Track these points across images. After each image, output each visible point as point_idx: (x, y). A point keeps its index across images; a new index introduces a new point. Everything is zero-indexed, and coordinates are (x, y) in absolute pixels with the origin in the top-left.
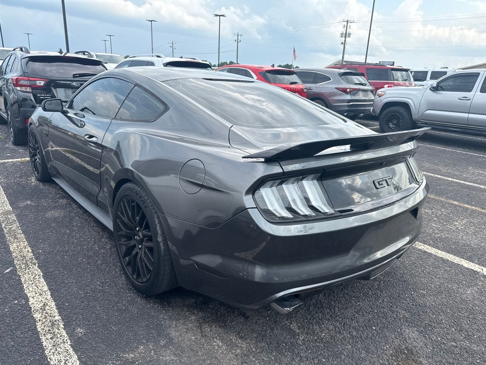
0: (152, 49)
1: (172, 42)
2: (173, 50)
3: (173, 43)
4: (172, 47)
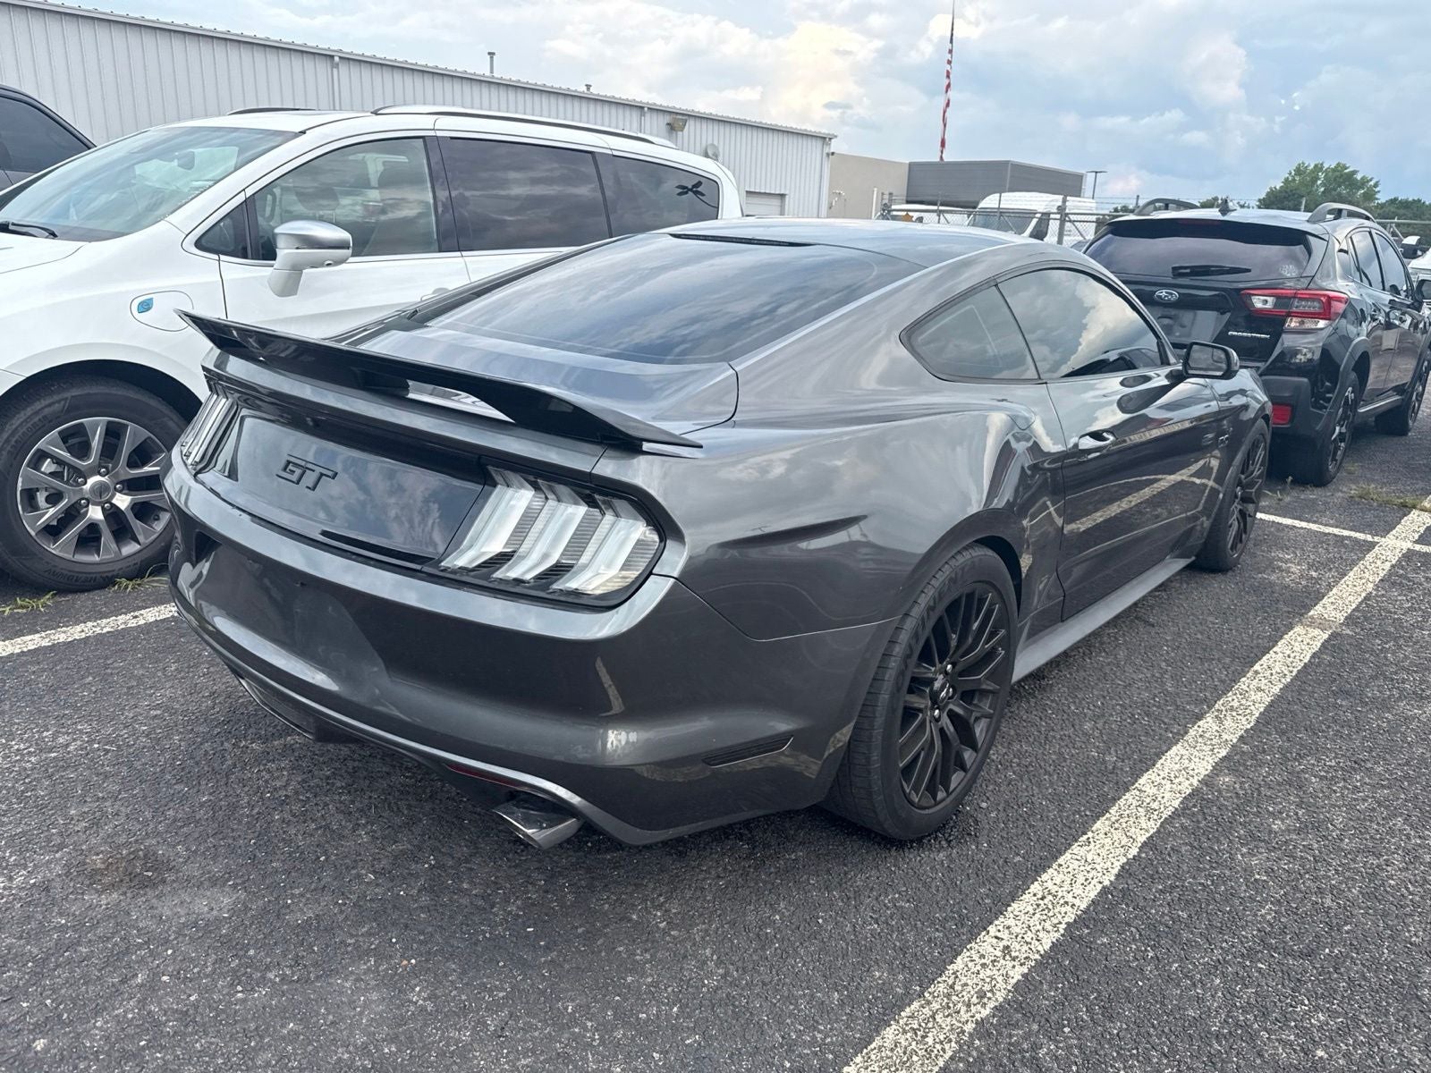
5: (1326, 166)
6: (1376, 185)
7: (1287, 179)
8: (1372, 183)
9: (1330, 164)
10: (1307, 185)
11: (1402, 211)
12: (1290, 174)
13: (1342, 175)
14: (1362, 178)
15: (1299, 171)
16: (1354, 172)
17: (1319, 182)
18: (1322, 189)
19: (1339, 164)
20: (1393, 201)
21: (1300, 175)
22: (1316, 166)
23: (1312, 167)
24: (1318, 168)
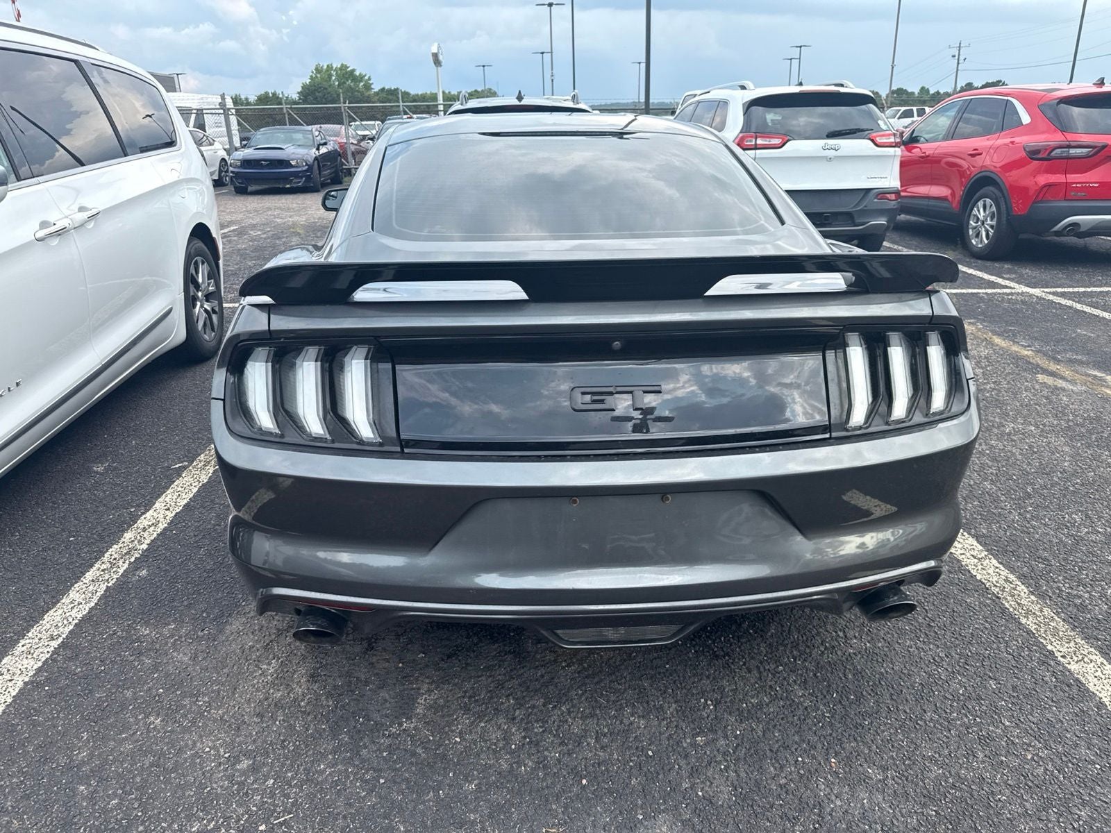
0: (893, 67)
1: (960, 44)
2: (958, 63)
3: (962, 45)
4: (957, 57)
5: (335, 66)
6: (369, 79)
7: (311, 76)
8: (366, 78)
9: (336, 65)
10: (326, 81)
11: (390, 97)
12: (313, 72)
13: (347, 73)
14: (360, 74)
15: (318, 70)
16: (353, 71)
17: (334, 78)
18: (337, 83)
19: (342, 65)
20: (383, 90)
21: (319, 73)
22: (328, 66)
23: (325, 67)
24: (330, 67)
